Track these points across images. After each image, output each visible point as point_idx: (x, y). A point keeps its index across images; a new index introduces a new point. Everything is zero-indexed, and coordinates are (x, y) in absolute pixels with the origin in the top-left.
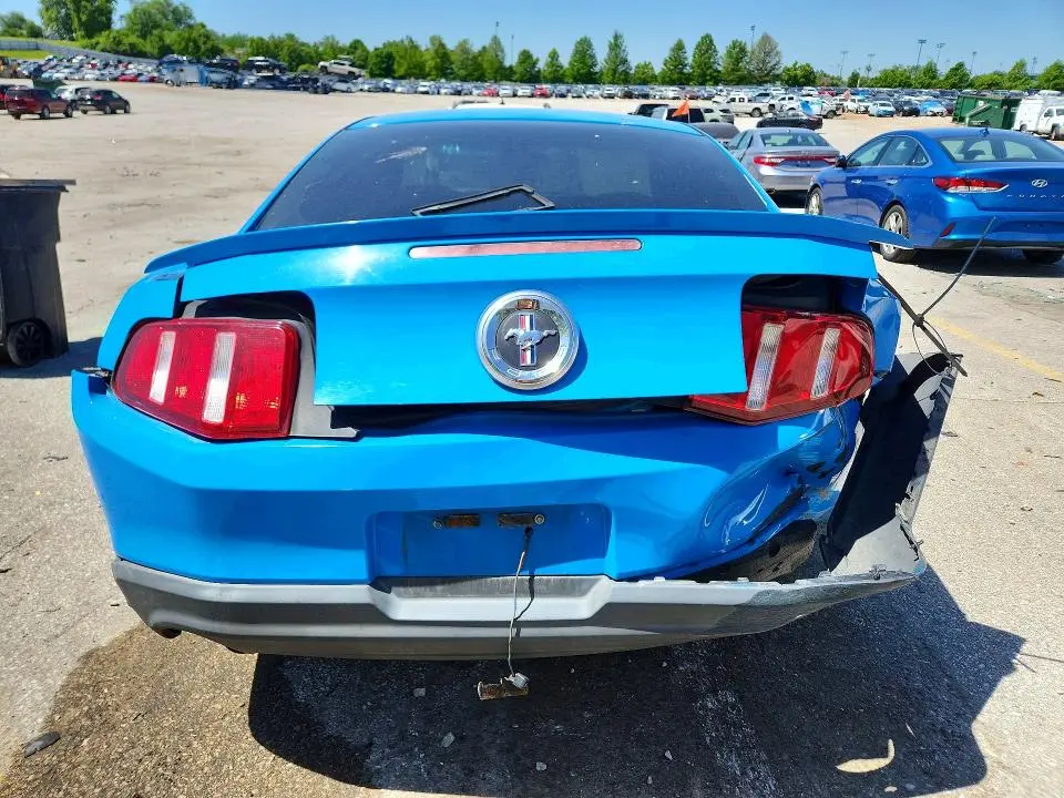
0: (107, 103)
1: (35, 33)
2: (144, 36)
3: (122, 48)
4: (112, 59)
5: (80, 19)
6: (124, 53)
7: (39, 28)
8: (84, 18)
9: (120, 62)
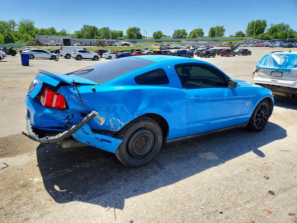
0: (246, 52)
1: (243, 36)
2: (271, 34)
3: (264, 38)
4: (260, 41)
5: (256, 31)
6: (264, 39)
7: (245, 34)
8: (257, 31)
9: (262, 41)
